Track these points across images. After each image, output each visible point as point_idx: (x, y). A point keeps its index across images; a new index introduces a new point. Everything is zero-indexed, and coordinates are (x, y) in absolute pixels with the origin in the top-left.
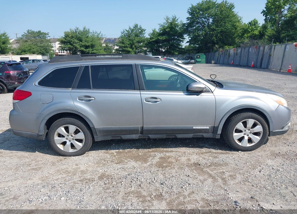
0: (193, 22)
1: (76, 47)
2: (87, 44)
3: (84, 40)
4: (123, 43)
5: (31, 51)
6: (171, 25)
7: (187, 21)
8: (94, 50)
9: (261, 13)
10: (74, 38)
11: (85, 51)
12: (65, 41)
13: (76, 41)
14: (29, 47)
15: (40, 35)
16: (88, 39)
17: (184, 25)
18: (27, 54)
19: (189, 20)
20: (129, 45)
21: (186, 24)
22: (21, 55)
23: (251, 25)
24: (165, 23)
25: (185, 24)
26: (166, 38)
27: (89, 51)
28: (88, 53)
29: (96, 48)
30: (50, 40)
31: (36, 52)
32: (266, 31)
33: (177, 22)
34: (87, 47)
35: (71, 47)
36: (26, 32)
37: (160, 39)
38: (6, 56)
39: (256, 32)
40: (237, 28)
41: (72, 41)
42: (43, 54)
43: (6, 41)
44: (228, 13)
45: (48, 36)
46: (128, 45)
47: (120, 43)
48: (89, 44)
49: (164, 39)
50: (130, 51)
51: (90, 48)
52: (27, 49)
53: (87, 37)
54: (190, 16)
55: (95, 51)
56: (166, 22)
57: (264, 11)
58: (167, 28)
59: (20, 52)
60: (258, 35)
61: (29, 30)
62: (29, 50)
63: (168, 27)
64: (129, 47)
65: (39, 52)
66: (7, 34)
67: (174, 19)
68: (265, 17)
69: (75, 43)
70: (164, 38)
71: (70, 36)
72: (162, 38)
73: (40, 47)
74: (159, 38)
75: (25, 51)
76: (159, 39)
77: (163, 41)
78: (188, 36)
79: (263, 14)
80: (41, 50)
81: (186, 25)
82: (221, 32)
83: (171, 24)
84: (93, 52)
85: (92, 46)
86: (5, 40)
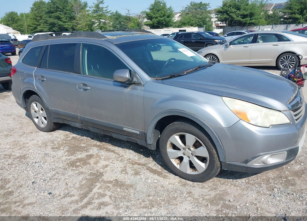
1: (232, 17)
2: (245, 13)
3: (243, 8)
4: (290, 8)
5: (190, 23)
8: (252, 19)
10: (231, 7)
11: (243, 21)
12: (222, 11)
13: (234, 10)
14: (189, 20)
15: (202, 6)
16: (247, 7)
18: (186, 26)
20: (298, 10)
22: (181, 27)
27: (246, 21)
28: (245, 23)
29: (256, 17)
30: (210, 11)
31: (195, 24)
34: (244, 16)
35: (228, 17)
36: (189, 5)
38: (168, 29)
41: (228, 10)
42: (200, 26)
43: (170, 15)
45: (209, 6)
46: (296, 11)
47: (287, 8)
48: (248, 13)
50: (298, 18)
51: (248, 17)
52: (186, 21)
53: (247, 5)
55: (253, 21)
59: (181, 25)
61: (192, 2)
62: (189, 22)
64: (298, 13)
65: (197, 24)
66: (172, 8)
69: (232, 13)
71: (228, 5)
73: (198, 18)
75: (184, 24)
80: (199, 22)
84: (251, 22)
85: (251, 15)
86: (170, 13)
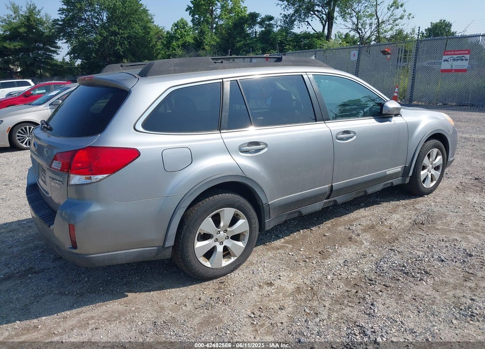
0: (73, 18)
6: (27, 21)
7: (61, 16)
9: (187, 10)
17: (55, 21)
19: (63, 13)
21: (61, 21)
23: (178, 27)
24: (11, 15)
25: (58, 20)
26: (21, 45)
32: (204, 38)
33: (38, 17)
37: (8, 46)
39: (189, 39)
40: (150, 32)
44: (134, 6)
49: (17, 48)
54: (65, 7)
56: (13, 14)
57: (189, 8)
58: (19, 27)
60: (193, 44)
63: (22, 25)
67: (32, 10)
68: (192, 16)
70: (16, 45)
72: (12, 45)
74: (5, 45)
76: (5, 47)
77: (16, 52)
78: (67, 42)
79: (188, 12)
81: (61, 23)
82: (129, 37)
83: (28, 19)
